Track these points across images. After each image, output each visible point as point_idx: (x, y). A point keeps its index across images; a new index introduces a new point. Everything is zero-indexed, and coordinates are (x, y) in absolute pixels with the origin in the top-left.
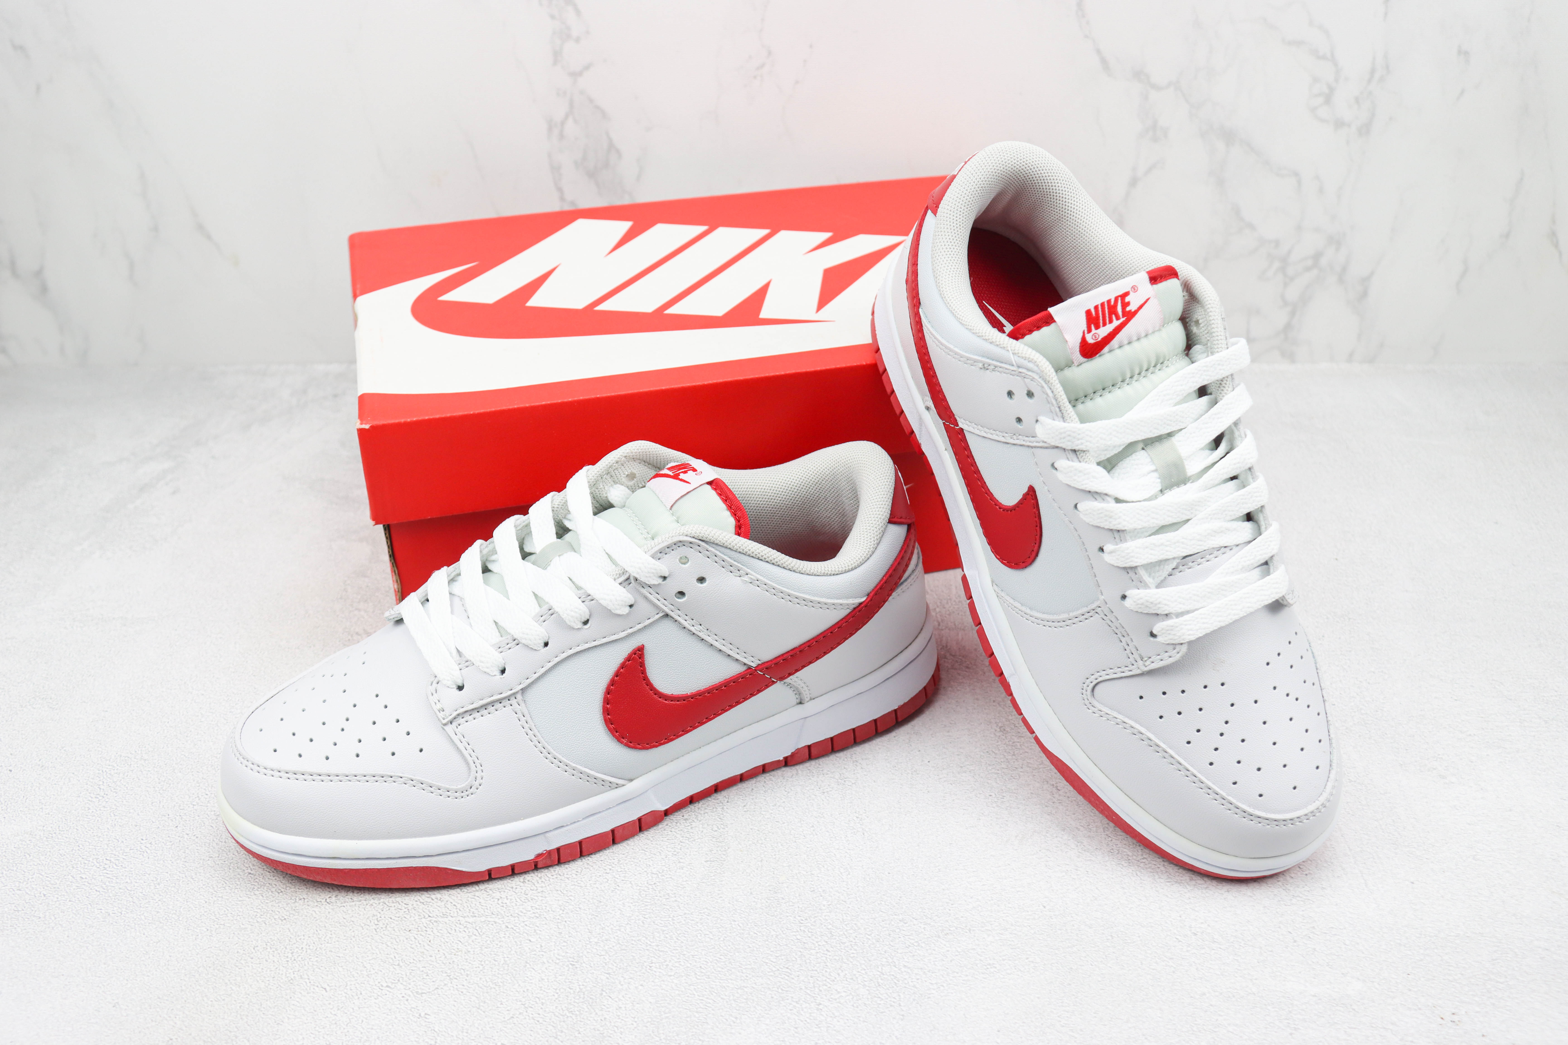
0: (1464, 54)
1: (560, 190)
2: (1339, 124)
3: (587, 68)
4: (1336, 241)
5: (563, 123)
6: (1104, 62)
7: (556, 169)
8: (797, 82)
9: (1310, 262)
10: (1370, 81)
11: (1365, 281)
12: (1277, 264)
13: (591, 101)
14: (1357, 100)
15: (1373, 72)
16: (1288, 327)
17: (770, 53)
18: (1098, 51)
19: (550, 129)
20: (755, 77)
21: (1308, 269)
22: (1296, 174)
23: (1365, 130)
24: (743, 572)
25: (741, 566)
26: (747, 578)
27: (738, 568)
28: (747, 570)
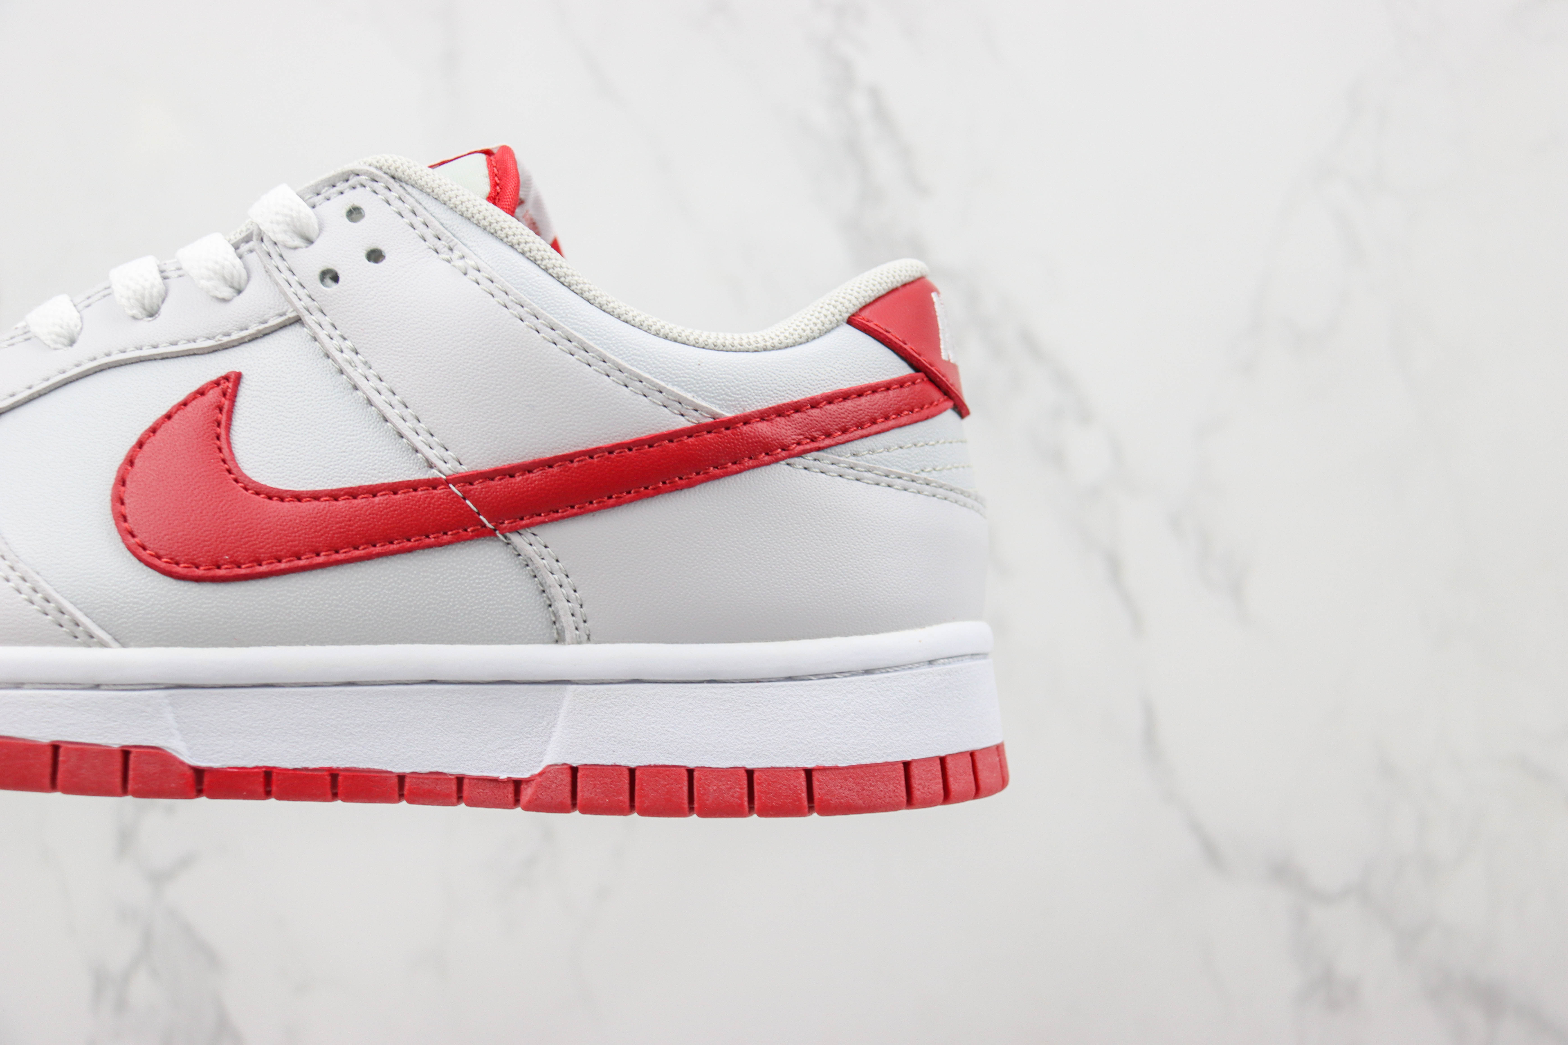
24: (457, 254)
25: (456, 240)
26: (460, 263)
27: (452, 244)
28: (466, 251)
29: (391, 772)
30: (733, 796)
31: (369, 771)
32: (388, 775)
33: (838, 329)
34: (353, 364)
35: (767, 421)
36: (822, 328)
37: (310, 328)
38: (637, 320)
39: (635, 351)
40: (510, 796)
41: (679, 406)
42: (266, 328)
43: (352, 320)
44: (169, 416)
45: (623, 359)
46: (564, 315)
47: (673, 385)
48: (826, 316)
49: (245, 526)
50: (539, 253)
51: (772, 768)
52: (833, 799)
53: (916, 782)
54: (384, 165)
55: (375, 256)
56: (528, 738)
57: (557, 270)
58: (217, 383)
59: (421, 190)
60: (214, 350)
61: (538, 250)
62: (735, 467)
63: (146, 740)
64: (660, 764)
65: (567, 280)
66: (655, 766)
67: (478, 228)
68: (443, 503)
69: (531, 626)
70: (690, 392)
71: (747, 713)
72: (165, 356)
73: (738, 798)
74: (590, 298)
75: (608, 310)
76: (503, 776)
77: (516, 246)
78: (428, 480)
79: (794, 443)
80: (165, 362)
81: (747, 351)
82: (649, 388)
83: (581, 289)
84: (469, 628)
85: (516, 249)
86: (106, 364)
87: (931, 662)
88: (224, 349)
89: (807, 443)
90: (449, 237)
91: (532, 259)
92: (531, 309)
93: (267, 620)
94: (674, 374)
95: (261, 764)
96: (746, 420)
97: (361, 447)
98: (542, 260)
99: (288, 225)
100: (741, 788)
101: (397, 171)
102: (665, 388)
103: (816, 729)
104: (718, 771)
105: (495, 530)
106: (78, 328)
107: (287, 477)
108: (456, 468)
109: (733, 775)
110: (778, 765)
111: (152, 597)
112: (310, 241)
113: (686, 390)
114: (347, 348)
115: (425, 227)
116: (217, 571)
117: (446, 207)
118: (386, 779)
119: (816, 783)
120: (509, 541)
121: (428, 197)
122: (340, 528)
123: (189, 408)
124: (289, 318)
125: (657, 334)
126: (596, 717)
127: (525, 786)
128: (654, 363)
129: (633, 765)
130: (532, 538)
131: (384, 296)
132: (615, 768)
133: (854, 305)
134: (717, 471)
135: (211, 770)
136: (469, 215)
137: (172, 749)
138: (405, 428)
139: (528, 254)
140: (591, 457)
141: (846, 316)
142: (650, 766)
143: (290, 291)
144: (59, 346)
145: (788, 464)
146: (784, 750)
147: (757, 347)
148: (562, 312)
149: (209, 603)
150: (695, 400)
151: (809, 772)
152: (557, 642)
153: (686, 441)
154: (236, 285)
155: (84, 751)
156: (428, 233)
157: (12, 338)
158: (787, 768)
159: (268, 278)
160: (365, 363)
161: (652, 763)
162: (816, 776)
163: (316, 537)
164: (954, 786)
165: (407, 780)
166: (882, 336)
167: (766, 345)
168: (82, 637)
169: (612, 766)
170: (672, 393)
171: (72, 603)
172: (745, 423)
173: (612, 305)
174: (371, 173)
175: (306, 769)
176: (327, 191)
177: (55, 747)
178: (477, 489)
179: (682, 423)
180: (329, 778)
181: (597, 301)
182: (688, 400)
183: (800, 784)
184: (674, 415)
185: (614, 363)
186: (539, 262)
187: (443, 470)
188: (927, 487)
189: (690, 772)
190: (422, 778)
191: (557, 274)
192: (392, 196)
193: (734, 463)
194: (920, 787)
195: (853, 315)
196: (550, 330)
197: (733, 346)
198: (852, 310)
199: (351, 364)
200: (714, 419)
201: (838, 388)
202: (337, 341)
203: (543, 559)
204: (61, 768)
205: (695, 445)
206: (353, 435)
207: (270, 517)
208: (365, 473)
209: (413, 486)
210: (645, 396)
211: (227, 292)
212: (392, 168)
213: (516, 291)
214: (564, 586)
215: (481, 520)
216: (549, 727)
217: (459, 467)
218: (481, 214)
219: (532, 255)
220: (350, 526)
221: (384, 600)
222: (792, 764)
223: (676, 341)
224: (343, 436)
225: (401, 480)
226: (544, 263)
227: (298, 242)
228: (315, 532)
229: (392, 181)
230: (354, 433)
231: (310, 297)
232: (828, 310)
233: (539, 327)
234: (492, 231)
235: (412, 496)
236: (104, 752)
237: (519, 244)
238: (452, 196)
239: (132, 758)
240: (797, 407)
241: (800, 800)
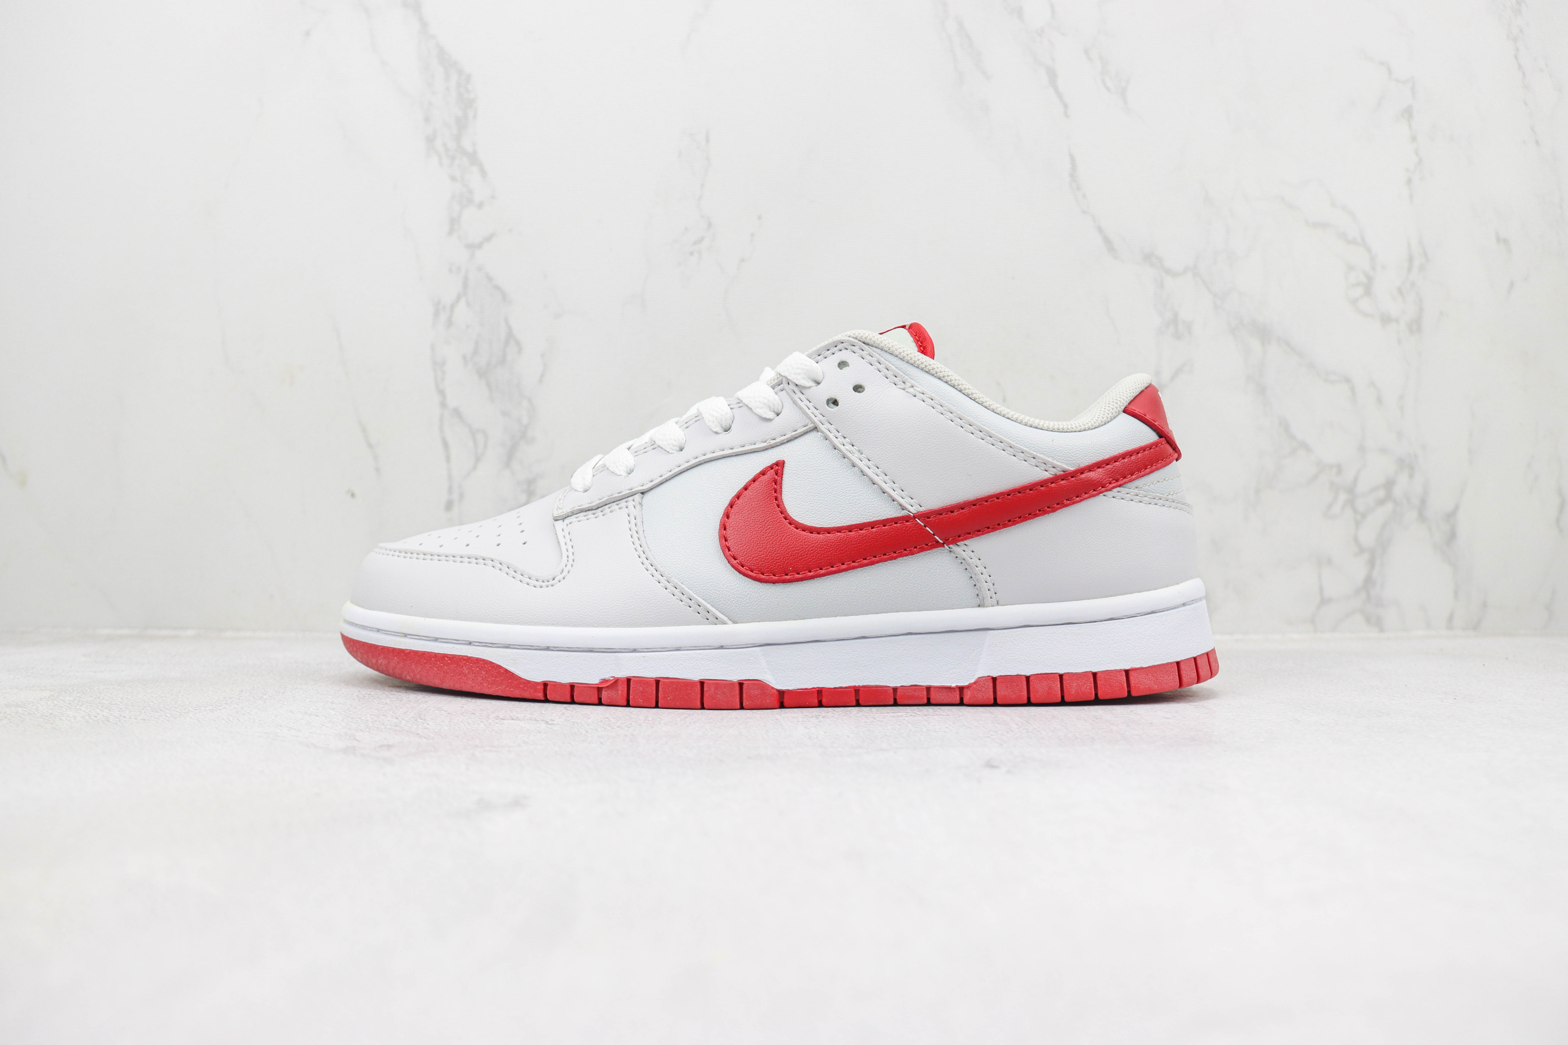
0: (1502, 241)
1: (442, 393)
2: (1386, 319)
3: (489, 239)
4: (1407, 465)
5: (453, 307)
6: (1107, 241)
7: (439, 365)
8: (743, 260)
9: (1381, 493)
10: (1410, 269)
11: (1451, 516)
12: (1343, 497)
13: (490, 279)
14: (1400, 291)
15: (1411, 259)
16: (1369, 582)
17: (710, 225)
18: (1100, 230)
19: (436, 314)
20: (692, 254)
21: (1381, 502)
22: (1348, 380)
23: (1416, 326)
24: (908, 384)
25: (906, 377)
26: (911, 390)
27: (904, 379)
28: (913, 382)
29: (889, 687)
30: (1086, 688)
31: (877, 687)
32: (887, 688)
33: (1119, 416)
34: (852, 452)
35: (1093, 471)
36: (1112, 416)
37: (822, 432)
38: (1014, 417)
39: (1017, 435)
40: (958, 696)
41: (1045, 465)
42: (796, 434)
43: (848, 426)
44: (745, 488)
45: (1011, 440)
46: (975, 417)
47: (1040, 454)
48: (1113, 409)
49: (799, 549)
50: (956, 382)
51: (1107, 671)
52: (1141, 686)
53: (1183, 673)
54: (858, 336)
55: (858, 388)
56: (966, 662)
57: (967, 391)
58: (771, 467)
59: (881, 349)
60: (766, 449)
61: (955, 380)
62: (1078, 499)
63: (752, 676)
64: (1044, 672)
65: (973, 396)
66: (1041, 674)
67: (918, 369)
68: (913, 530)
69: (965, 598)
70: (1049, 457)
71: (1091, 640)
72: (738, 454)
73: (1089, 689)
74: (987, 406)
75: (998, 412)
76: (953, 685)
77: (943, 378)
78: (903, 517)
79: (1107, 483)
80: (738, 458)
81: (1075, 432)
82: (1028, 456)
83: (981, 401)
84: (930, 601)
85: (942, 380)
86: (704, 460)
87: (1184, 605)
88: (772, 448)
89: (1114, 483)
90: (902, 375)
91: (952, 385)
92: (957, 414)
93: (815, 603)
94: (1040, 447)
95: (815, 686)
96: (1082, 471)
97: (861, 500)
98: (958, 386)
99: (805, 374)
100: (1090, 684)
101: (866, 339)
102: (1037, 456)
103: (1129, 647)
104: (1077, 675)
105: (944, 544)
106: (684, 440)
107: (818, 519)
108: (918, 509)
109: (1085, 676)
110: (1110, 669)
111: (748, 594)
112: (818, 383)
113: (1047, 456)
114: (847, 443)
115: (887, 370)
116: (786, 576)
117: (897, 358)
118: (886, 690)
119: (1131, 678)
120: (951, 550)
121: (886, 353)
122: (854, 547)
123: (757, 483)
124: (810, 427)
125: (1026, 425)
126: (1005, 648)
127: (966, 690)
128: (1028, 442)
129: (1028, 674)
130: (965, 548)
131: (868, 411)
132: (1018, 676)
133: (1126, 401)
134: (1068, 502)
135: (789, 691)
136: (912, 362)
137: (767, 681)
138: (886, 487)
139: (950, 383)
140: (998, 498)
141: (1123, 408)
142: (1038, 674)
143: (809, 412)
144: (674, 452)
145: (1104, 495)
146: (1113, 660)
147: (1081, 429)
148: (973, 415)
149: (782, 595)
150: (1053, 462)
151: (1127, 672)
152: (979, 606)
153: (1050, 485)
154: (776, 410)
155: (718, 684)
156: (889, 373)
157: (645, 449)
158: (1115, 670)
159: (794, 405)
160: (859, 451)
161: (1039, 673)
162: (1131, 673)
163: (841, 554)
164: (1201, 673)
165: (899, 690)
166: (1144, 418)
167: (1085, 428)
168: (712, 619)
169: (1016, 675)
170: (1041, 459)
171: (703, 599)
172: (1082, 473)
173: (999, 409)
174: (851, 341)
175: (841, 688)
176: (825, 353)
177: (702, 683)
178: (932, 520)
179: (1047, 475)
180: (853, 692)
181: (991, 407)
182: (1050, 462)
183: (1123, 679)
184: (1042, 471)
185: (1008, 443)
186: (956, 387)
187: (911, 511)
188: (1173, 503)
189: (1061, 676)
190: (907, 689)
191: (967, 393)
192: (864, 353)
193: (1077, 497)
194: (1186, 675)
195: (1126, 407)
196: (969, 426)
197: (1068, 429)
198: (1126, 404)
199: (850, 452)
200: (1064, 472)
201: (1126, 450)
202: (841, 439)
203: (971, 559)
204: (706, 695)
205: (1056, 488)
206: (856, 493)
207: (813, 544)
208: (865, 515)
209: (895, 520)
210: (1025, 461)
211: (771, 415)
212: (863, 338)
213: (947, 404)
214: (984, 573)
215: (935, 539)
216: (978, 655)
217: (920, 508)
218: (920, 361)
219: (952, 383)
220: (860, 546)
221: (881, 588)
222: (1118, 668)
223: (1036, 428)
224: (850, 494)
225: (886, 518)
226: (959, 387)
227: (813, 384)
228: (840, 551)
229: (864, 345)
230: (856, 492)
231: (821, 414)
232: (1113, 405)
233: (963, 424)
234: (927, 370)
235: (895, 527)
236: (728, 684)
237: (944, 377)
238: (901, 351)
239: (745, 687)
240: (1107, 462)
241: (1123, 688)
